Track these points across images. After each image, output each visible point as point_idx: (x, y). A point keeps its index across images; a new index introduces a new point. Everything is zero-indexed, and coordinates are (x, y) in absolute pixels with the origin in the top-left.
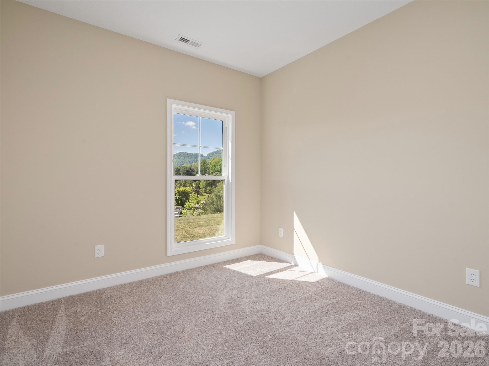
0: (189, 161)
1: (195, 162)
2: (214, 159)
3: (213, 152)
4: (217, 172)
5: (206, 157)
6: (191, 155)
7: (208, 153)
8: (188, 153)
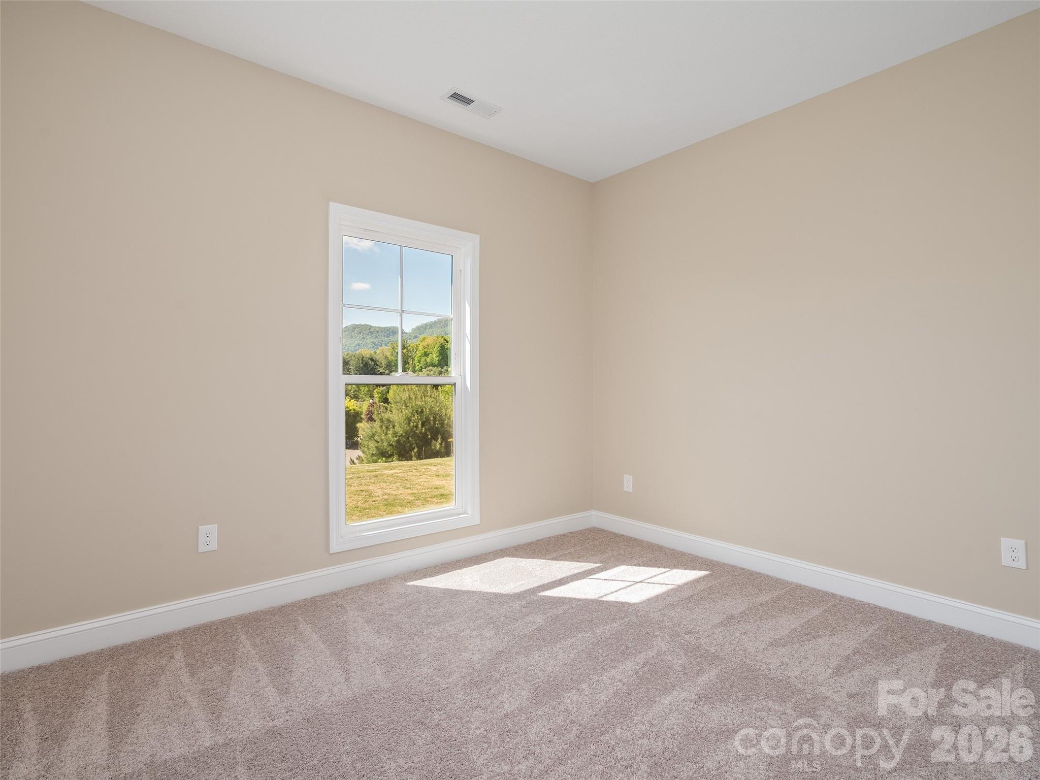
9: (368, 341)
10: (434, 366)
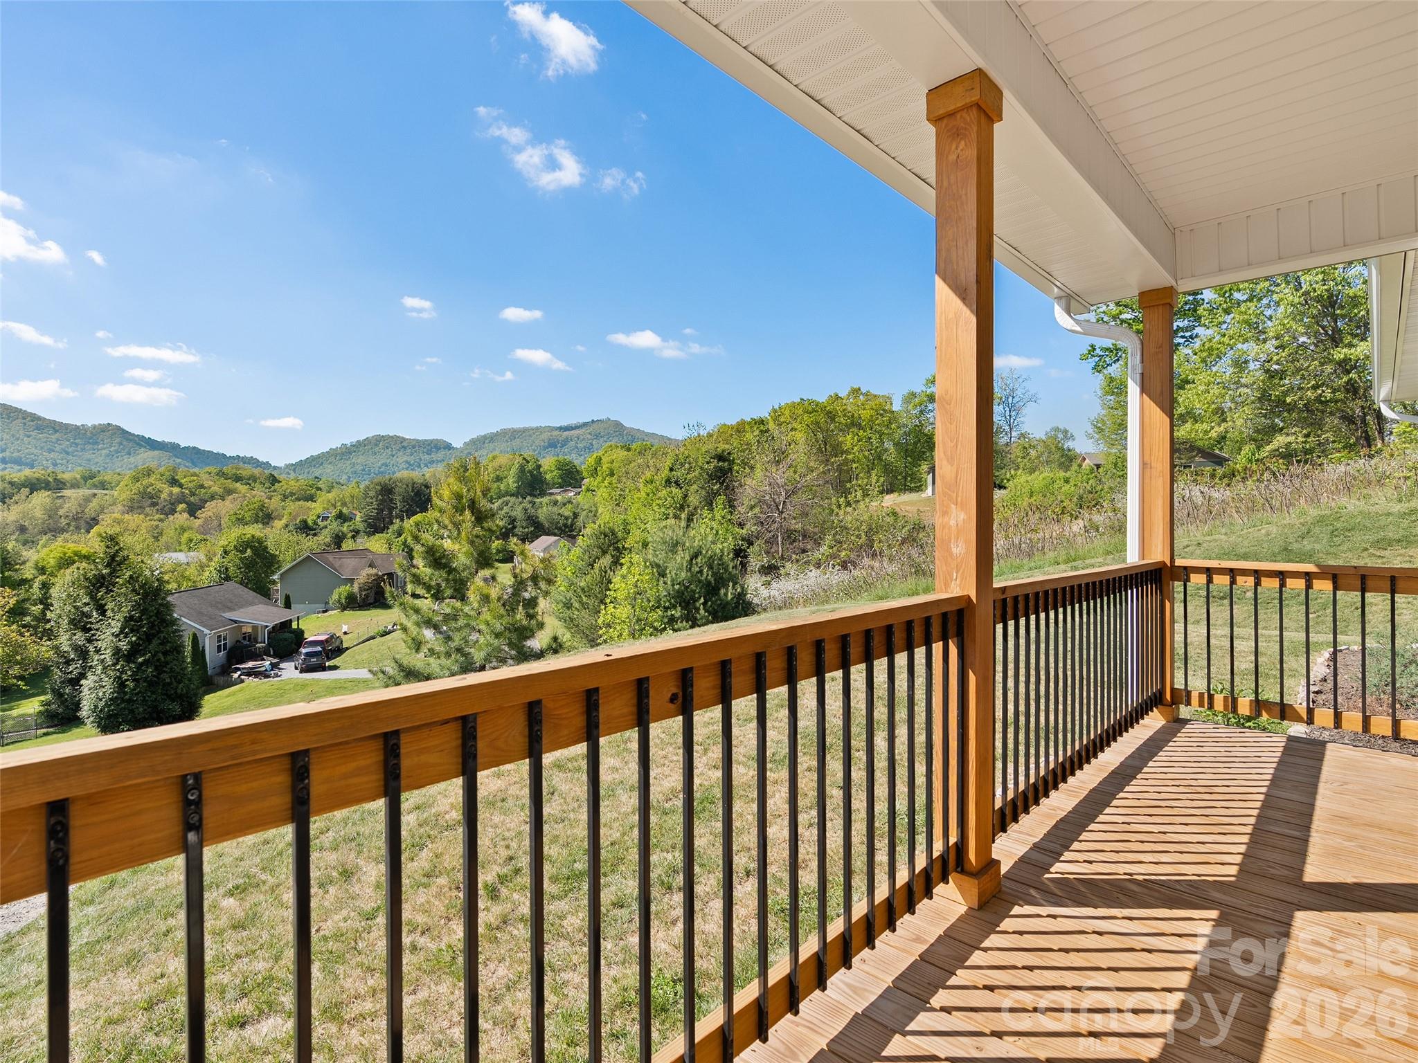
0: (407, 462)
1: (426, 466)
2: (494, 458)
3: (485, 437)
4: (508, 498)
5: (461, 450)
6: (413, 443)
7: (467, 440)
8: (404, 439)
9: (400, 460)
10: (512, 495)
